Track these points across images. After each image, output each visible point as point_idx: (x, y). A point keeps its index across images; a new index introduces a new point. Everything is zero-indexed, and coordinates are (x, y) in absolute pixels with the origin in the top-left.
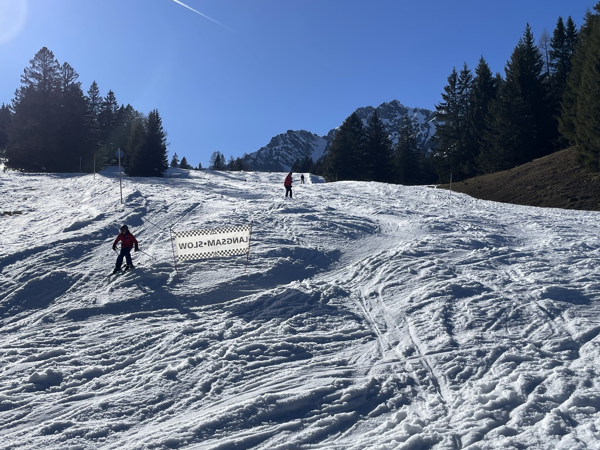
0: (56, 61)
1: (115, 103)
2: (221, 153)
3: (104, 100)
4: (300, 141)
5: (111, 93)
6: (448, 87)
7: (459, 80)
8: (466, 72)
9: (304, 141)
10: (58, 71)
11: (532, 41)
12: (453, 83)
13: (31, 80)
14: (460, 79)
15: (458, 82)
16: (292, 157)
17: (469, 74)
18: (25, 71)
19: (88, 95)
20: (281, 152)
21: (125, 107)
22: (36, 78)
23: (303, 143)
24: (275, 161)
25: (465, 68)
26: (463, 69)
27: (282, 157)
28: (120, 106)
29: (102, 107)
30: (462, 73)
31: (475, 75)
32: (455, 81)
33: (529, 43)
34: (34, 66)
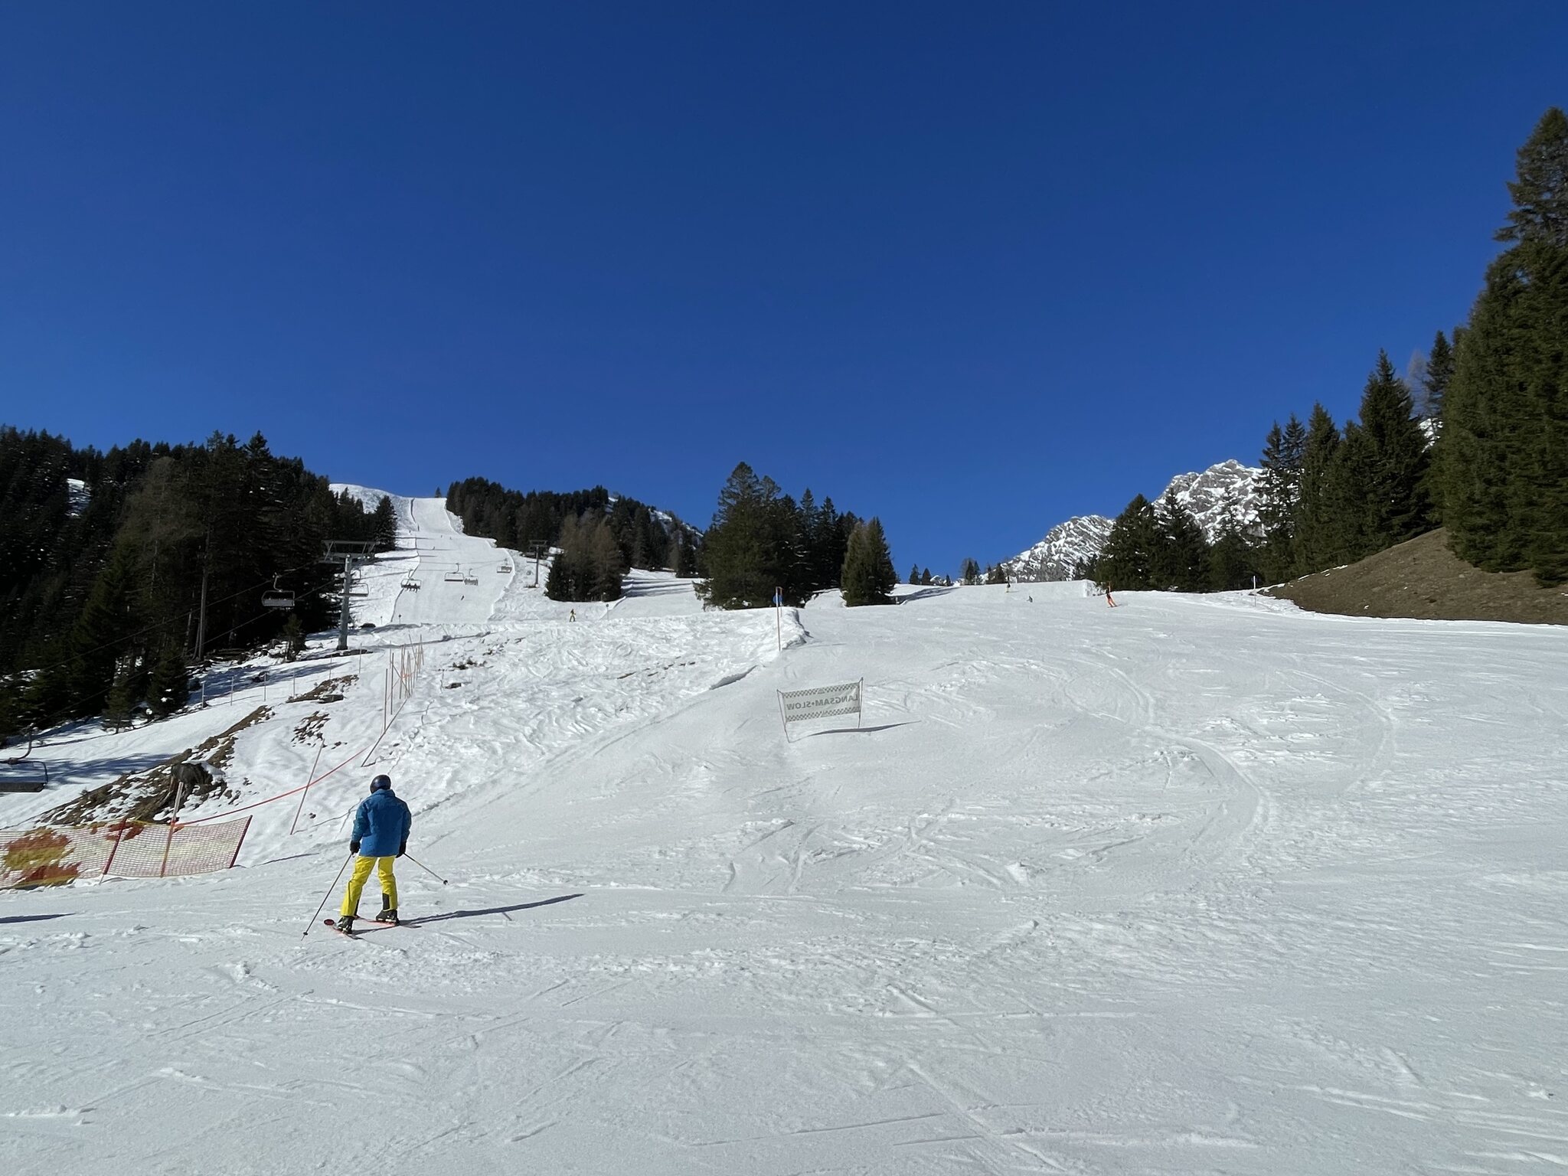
0: (755, 476)
1: (833, 512)
2: (974, 559)
3: (821, 510)
4: (1091, 531)
5: (828, 500)
6: (1269, 449)
7: (1284, 438)
8: (1294, 426)
9: (1097, 531)
10: (758, 487)
11: (1391, 372)
12: (1276, 445)
13: (729, 501)
14: (1287, 436)
15: (1283, 441)
16: (1080, 555)
17: (1299, 427)
18: (722, 492)
19: (801, 506)
20: (1064, 549)
21: (845, 515)
22: (735, 499)
23: (1094, 533)
24: (1057, 562)
25: (1293, 420)
26: (1290, 422)
27: (1066, 555)
28: (839, 514)
29: (818, 518)
30: (1289, 427)
31: (1308, 428)
32: (1279, 440)
33: (1388, 377)
34: (732, 485)
